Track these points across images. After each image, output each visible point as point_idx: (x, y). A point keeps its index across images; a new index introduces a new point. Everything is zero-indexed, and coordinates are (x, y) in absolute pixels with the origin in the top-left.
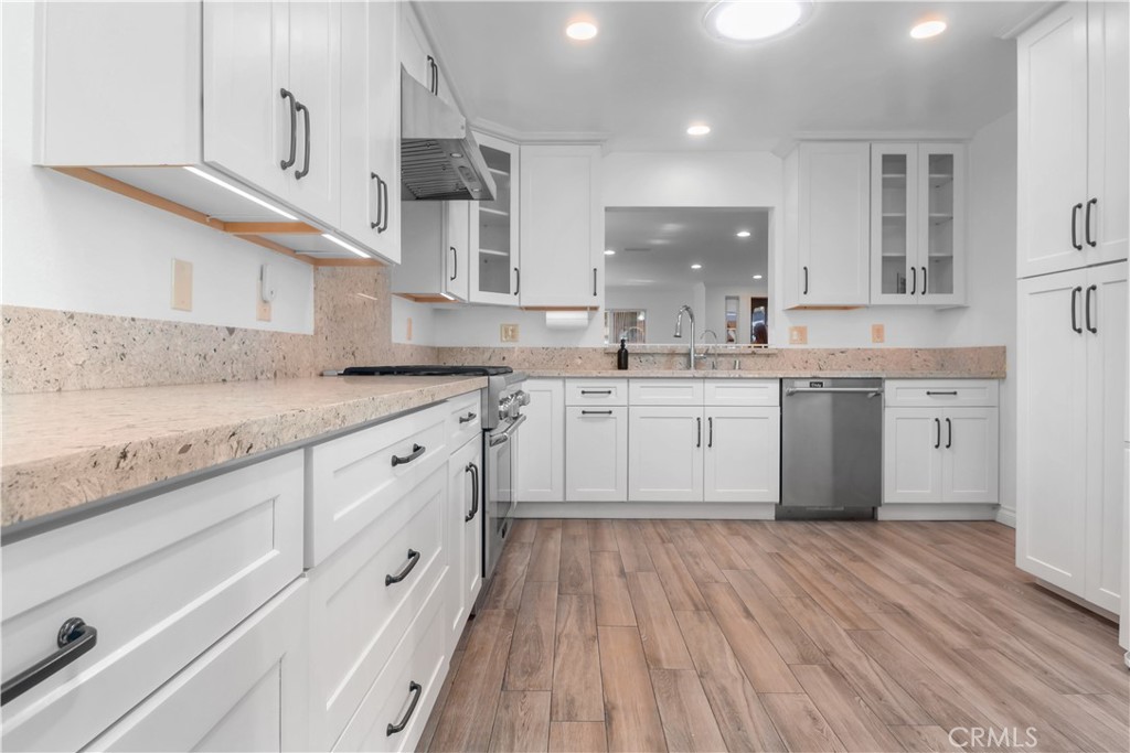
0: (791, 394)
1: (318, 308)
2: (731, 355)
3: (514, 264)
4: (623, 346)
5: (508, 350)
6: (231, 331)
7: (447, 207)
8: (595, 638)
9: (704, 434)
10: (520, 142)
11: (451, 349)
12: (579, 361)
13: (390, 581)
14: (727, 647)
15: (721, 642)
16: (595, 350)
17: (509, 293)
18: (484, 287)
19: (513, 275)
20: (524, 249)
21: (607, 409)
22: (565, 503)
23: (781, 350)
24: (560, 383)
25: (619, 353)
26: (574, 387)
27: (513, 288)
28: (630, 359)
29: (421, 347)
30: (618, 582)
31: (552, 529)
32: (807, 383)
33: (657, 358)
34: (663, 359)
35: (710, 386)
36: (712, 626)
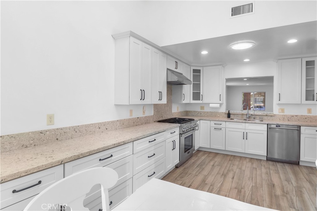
0: (270, 128)
1: (154, 110)
2: (260, 115)
3: (201, 94)
4: (229, 112)
5: (202, 112)
6: (138, 118)
7: (182, 86)
8: (197, 175)
9: (245, 136)
10: (203, 67)
11: (190, 111)
12: (219, 115)
13: (149, 157)
14: (222, 182)
15: (221, 182)
16: (222, 113)
17: (200, 100)
18: (194, 99)
19: (201, 96)
20: (203, 90)
21: (220, 128)
22: (210, 148)
23: (276, 115)
24: (209, 121)
25: (228, 114)
26: (213, 123)
27: (201, 99)
28: (231, 115)
29: (181, 112)
30: (211, 167)
31: (206, 154)
32: (275, 126)
33: (239, 115)
34: (241, 116)
35: (247, 124)
36: (222, 178)
